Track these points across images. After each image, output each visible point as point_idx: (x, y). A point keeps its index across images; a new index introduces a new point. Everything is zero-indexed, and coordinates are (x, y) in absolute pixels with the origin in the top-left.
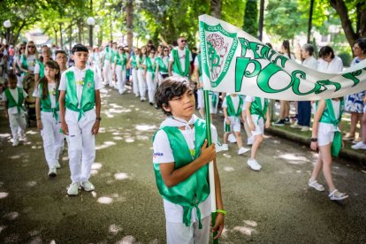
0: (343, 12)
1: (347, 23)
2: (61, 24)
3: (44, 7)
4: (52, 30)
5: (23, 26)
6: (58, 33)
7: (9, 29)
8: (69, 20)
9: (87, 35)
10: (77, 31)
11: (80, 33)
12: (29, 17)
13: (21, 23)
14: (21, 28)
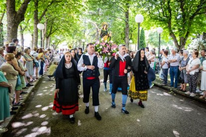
0: (174, 38)
1: (176, 42)
2: (73, 41)
3: (67, 36)
7: (54, 43)
8: (76, 40)
12: (62, 39)
13: (58, 41)
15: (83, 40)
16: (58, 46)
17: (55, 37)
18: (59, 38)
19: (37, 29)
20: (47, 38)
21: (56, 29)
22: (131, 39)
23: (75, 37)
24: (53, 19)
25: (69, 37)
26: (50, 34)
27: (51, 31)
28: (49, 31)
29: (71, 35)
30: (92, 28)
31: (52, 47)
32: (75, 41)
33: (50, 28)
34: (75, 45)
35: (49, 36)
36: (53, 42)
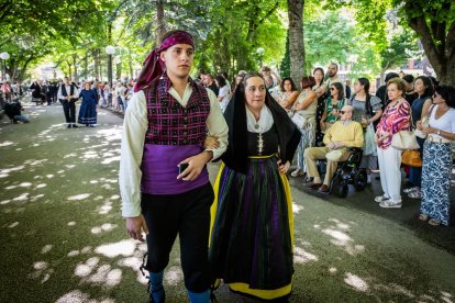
4: (64, 63)
5: (30, 59)
6: (72, 67)
9: (105, 68)
10: (93, 63)
11: (96, 66)
14: (28, 62)
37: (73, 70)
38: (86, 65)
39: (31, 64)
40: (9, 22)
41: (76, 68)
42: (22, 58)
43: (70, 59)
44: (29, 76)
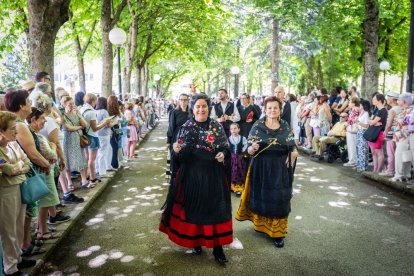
15: (235, 70)
16: (171, 89)
17: (161, 64)
18: (170, 66)
19: (110, 45)
20: (140, 67)
21: (162, 43)
22: (386, 56)
23: (213, 60)
24: (152, 16)
25: (197, 62)
26: (147, 56)
27: (149, 47)
28: (144, 48)
29: (201, 57)
30: (259, 32)
31: (155, 93)
32: (214, 72)
33: (145, 40)
34: (213, 87)
35: (143, 62)
36: (157, 77)
37: (207, 87)
38: (218, 83)
39: (172, 82)
40: (162, 51)
41: (209, 86)
42: (167, 77)
43: (205, 77)
44: (171, 93)
